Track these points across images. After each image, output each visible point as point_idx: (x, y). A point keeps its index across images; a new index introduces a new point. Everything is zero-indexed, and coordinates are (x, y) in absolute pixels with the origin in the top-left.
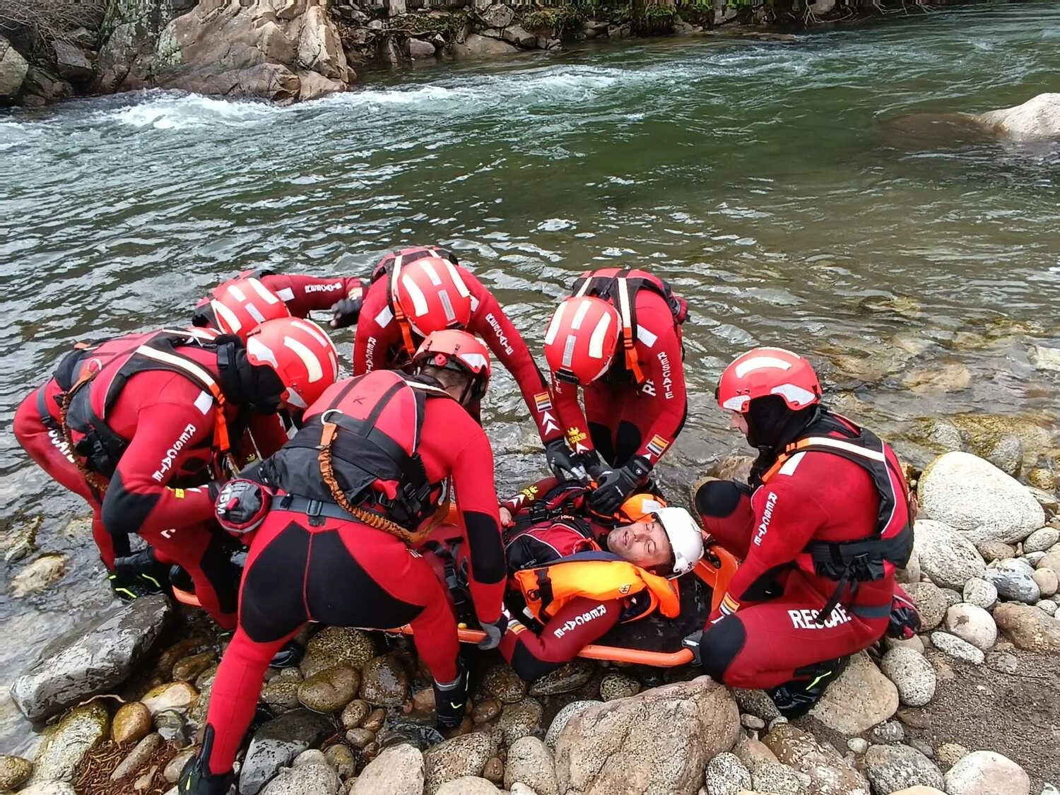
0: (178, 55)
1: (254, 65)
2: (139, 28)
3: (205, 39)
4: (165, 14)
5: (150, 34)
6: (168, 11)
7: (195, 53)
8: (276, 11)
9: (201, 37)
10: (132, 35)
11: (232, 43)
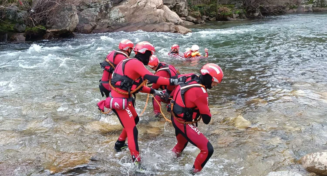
0: (123, 19)
1: (159, 23)
2: (100, 9)
3: (134, 14)
4: (110, 5)
5: (104, 12)
6: (111, 4)
7: (131, 19)
8: (157, 6)
9: (133, 13)
10: (98, 12)
11: (147, 15)
